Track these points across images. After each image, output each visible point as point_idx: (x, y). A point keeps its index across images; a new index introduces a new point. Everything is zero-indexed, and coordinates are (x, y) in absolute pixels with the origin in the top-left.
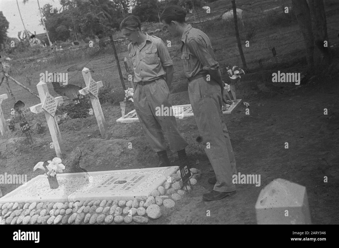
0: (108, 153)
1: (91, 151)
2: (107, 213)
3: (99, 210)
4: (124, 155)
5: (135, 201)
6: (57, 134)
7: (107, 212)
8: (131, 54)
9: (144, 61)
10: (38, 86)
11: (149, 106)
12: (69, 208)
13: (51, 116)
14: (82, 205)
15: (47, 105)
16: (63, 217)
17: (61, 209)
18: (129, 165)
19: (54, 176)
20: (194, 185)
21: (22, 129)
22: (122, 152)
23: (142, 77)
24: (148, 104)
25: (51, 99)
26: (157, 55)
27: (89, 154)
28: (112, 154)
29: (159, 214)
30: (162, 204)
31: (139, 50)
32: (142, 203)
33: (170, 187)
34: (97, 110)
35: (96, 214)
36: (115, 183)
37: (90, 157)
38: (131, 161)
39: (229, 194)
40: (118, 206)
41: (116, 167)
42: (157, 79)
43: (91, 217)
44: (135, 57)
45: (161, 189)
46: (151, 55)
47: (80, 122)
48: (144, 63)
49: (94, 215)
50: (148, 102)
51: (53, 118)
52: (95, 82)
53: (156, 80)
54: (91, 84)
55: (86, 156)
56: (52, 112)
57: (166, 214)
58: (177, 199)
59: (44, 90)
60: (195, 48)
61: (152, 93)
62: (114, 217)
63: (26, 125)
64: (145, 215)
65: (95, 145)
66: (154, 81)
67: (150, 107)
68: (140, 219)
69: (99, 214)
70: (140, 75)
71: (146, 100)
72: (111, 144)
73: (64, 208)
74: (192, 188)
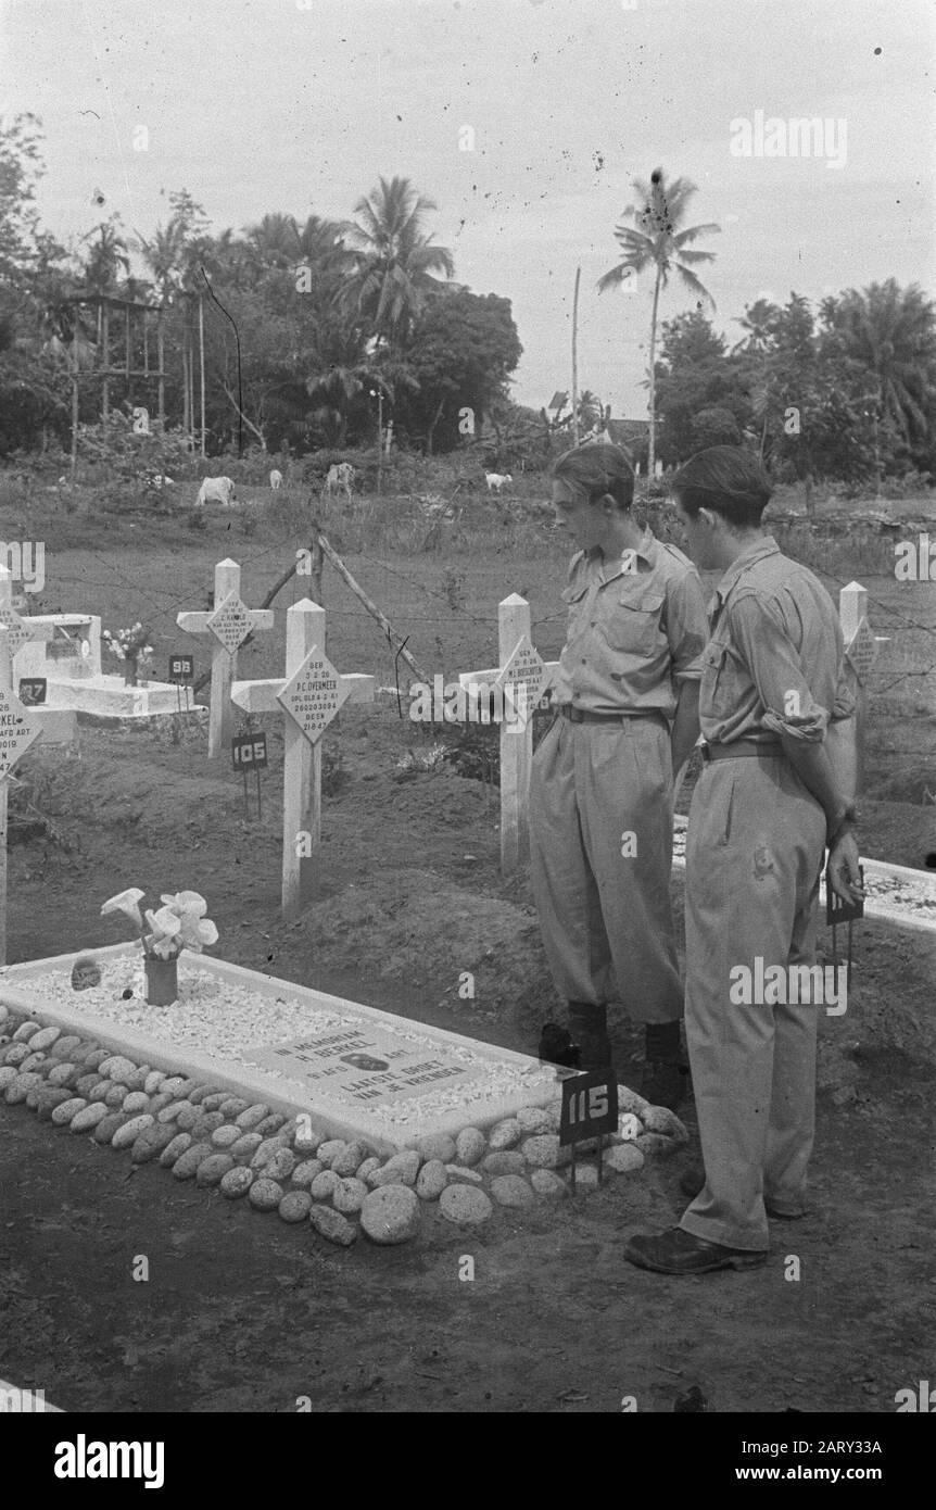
0: (441, 942)
1: (388, 916)
2: (243, 1157)
3: (224, 1133)
4: (489, 970)
5: (352, 1148)
6: (305, 810)
7: (246, 1153)
8: (570, 592)
9: (602, 632)
10: (293, 612)
11: (576, 809)
12: (143, 1090)
13: (302, 736)
14: (186, 1098)
15: (302, 695)
16: (108, 1115)
17: (118, 1084)
18: (489, 1014)
19: (165, 955)
20: (622, 1173)
21: (237, 757)
22: (486, 957)
23: (577, 691)
24: (575, 801)
25: (326, 674)
26: (657, 620)
27: (376, 924)
28: (450, 950)
29: (401, 1228)
30: (436, 1198)
31: (601, 585)
32: (369, 1167)
33: (514, 1145)
34: (514, 769)
35: (206, 1146)
36: (343, 1059)
37: (376, 936)
38: (499, 1003)
39: (736, 1260)
40: (292, 1147)
41: (441, 1005)
42: (633, 717)
43: (188, 1148)
44: (576, 606)
45: (468, 1142)
46: (635, 614)
47: (477, 796)
48: (600, 639)
49: (199, 1146)
50: (575, 794)
51: (309, 745)
52: (539, 659)
53: (626, 716)
54: (517, 663)
55: (365, 929)
56: (310, 722)
57: (428, 1238)
58: (509, 1201)
59: (308, 632)
60: (749, 630)
61: (595, 765)
62: (256, 1178)
63: (257, 745)
64: (354, 1216)
65: (413, 896)
66: (618, 718)
67: (579, 814)
68: (328, 1220)
69: (218, 1148)
70: (573, 679)
71: (571, 784)
72: (465, 914)
73: (129, 1084)
74: (604, 1182)
